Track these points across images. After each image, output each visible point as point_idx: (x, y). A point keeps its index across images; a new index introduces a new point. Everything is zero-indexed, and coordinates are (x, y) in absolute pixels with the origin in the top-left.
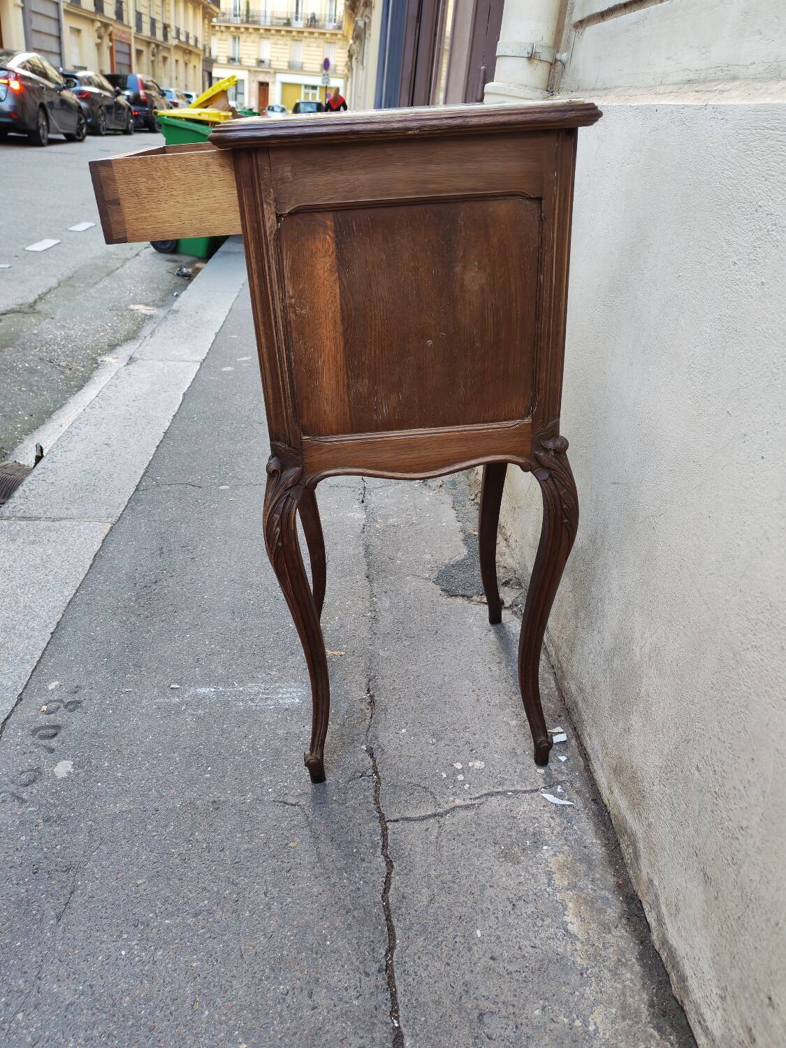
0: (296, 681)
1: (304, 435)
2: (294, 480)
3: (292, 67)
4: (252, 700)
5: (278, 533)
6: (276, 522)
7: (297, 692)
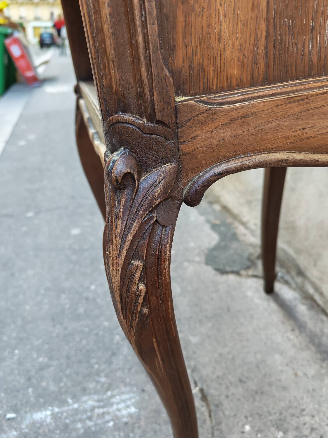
0: (126, 386)
1: (178, 94)
2: (165, 190)
3: (37, 19)
4: (90, 418)
5: (143, 294)
6: (138, 276)
7: (130, 399)
